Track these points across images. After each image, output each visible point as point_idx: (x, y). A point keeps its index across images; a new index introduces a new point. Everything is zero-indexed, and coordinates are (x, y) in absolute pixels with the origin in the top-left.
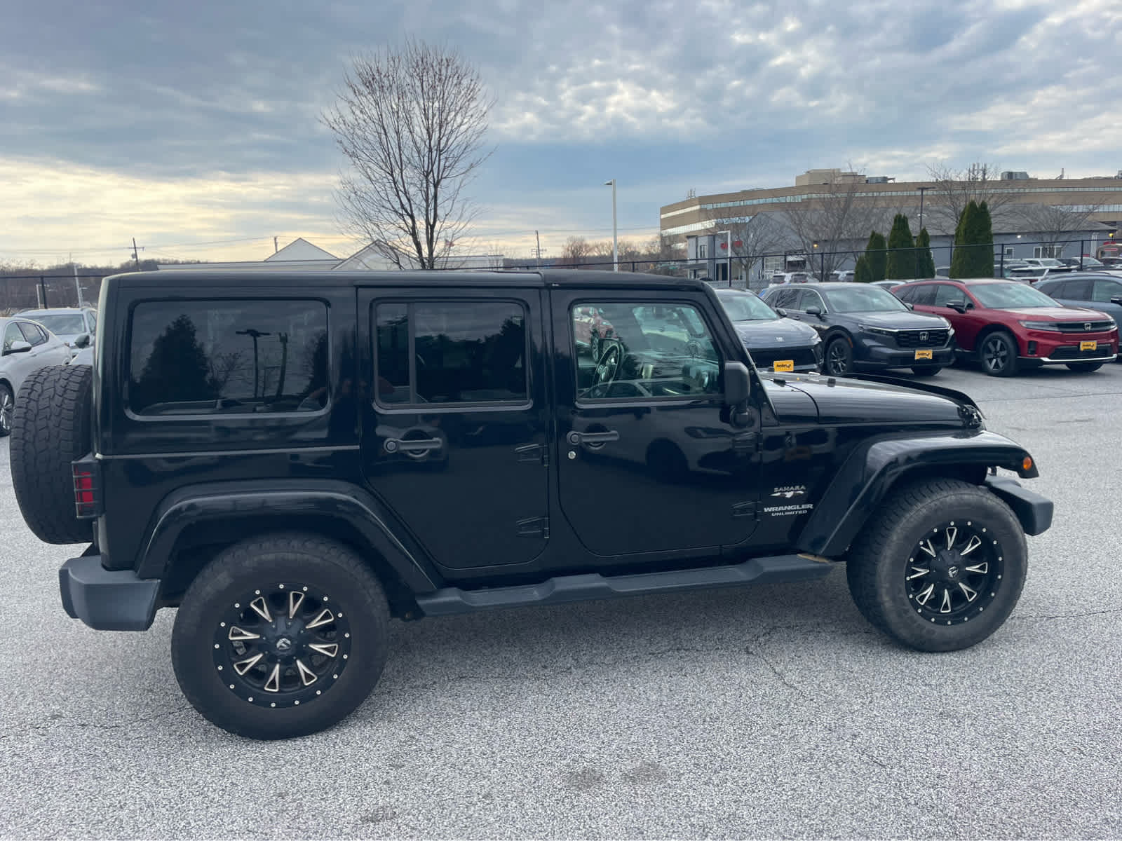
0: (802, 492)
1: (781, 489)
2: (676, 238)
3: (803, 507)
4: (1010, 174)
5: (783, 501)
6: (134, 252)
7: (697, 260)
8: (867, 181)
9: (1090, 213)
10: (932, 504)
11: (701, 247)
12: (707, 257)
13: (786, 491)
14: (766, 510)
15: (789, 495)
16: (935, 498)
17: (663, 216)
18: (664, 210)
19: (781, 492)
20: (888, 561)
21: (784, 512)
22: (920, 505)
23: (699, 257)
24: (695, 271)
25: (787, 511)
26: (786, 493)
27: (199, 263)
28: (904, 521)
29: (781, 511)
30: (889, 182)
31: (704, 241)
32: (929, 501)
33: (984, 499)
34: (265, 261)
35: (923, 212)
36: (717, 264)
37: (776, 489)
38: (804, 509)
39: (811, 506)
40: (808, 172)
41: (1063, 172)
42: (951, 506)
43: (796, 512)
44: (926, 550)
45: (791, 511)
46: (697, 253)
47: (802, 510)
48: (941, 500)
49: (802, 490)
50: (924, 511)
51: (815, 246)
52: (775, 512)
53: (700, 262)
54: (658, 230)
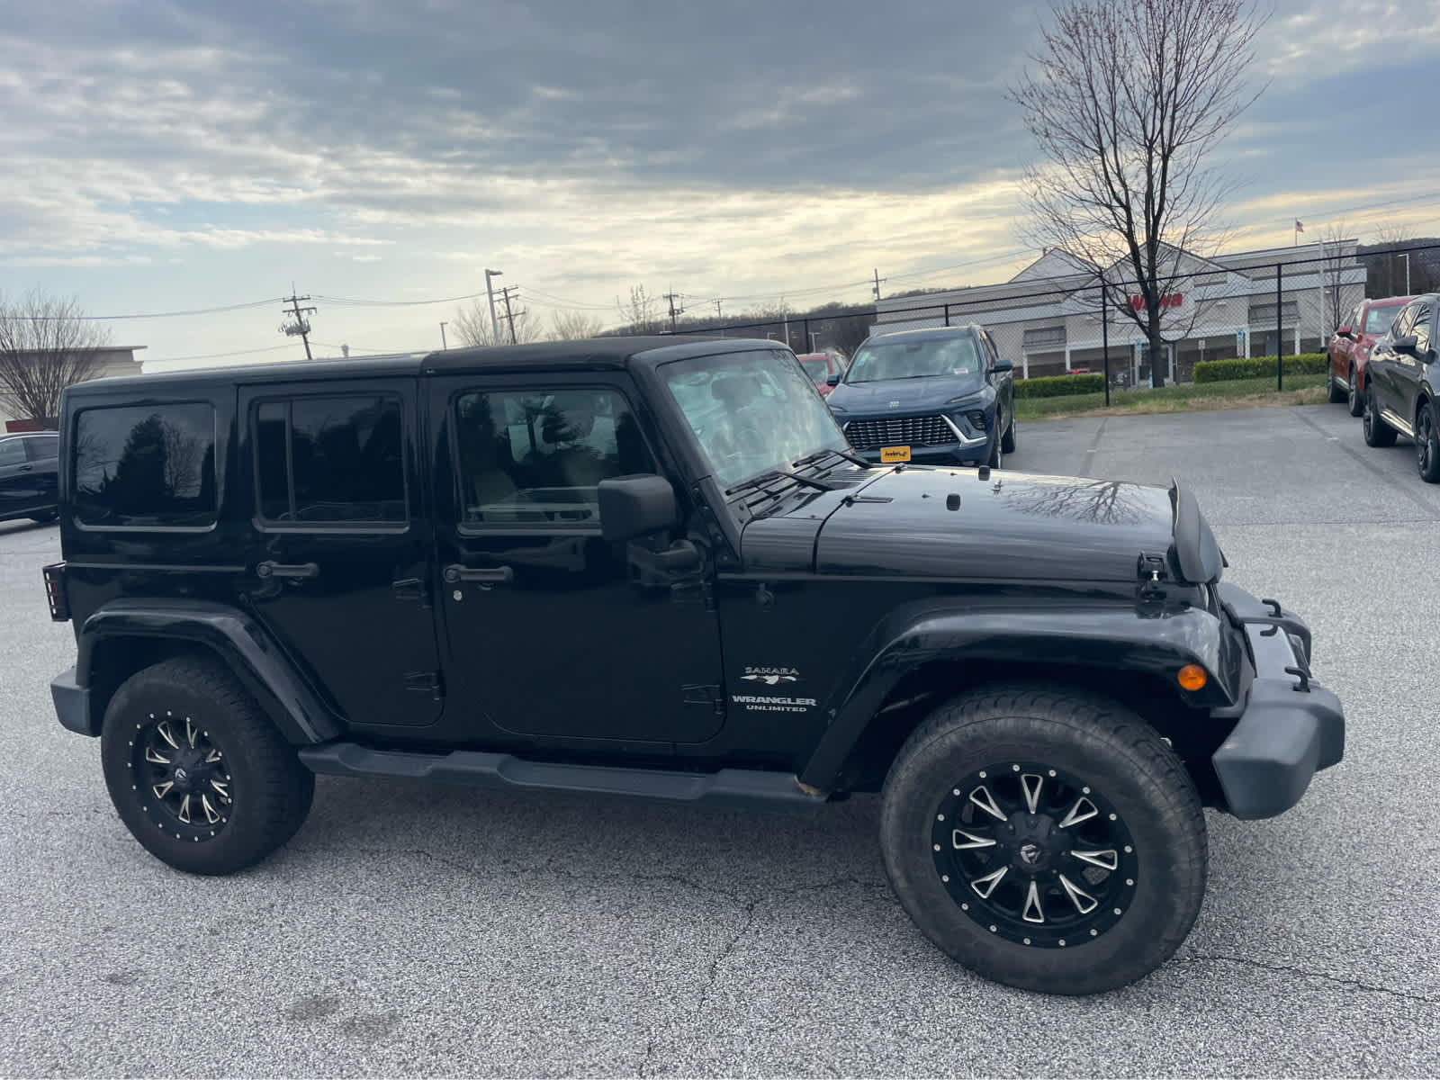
0: (794, 679)
1: (756, 670)
3: (799, 701)
5: (760, 688)
6: (875, 286)
10: (970, 728)
13: (766, 674)
14: (736, 699)
15: (772, 680)
16: (976, 718)
19: (756, 674)
20: (893, 811)
21: (767, 705)
22: (949, 727)
25: (771, 704)
26: (766, 677)
27: (944, 291)
28: (920, 748)
29: (761, 704)
32: (966, 723)
33: (1077, 734)
34: (1010, 283)
37: (749, 670)
38: (803, 706)
39: (813, 702)
42: (1002, 736)
43: (788, 709)
44: (984, 806)
45: (777, 705)
47: (799, 706)
48: (987, 723)
49: (793, 675)
50: (953, 737)
52: (751, 704)
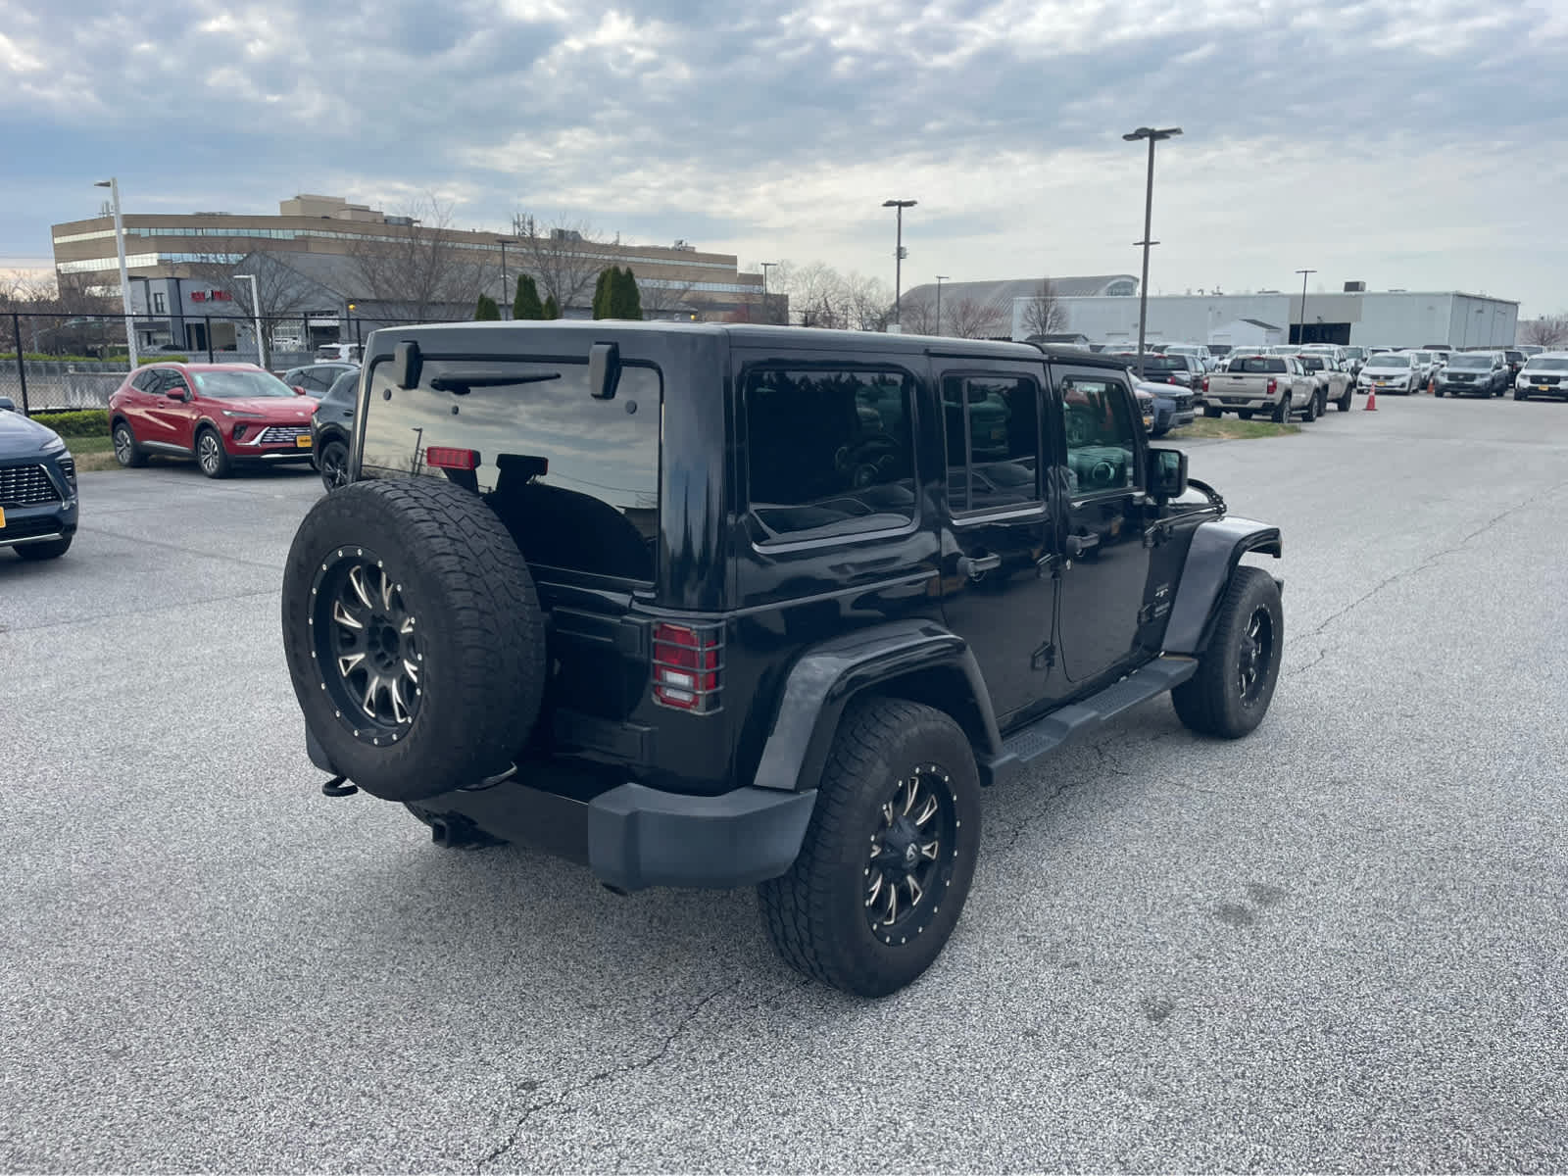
0: (1167, 590)
2: (90, 278)
4: (561, 233)
7: (150, 316)
8: (386, 220)
9: (685, 291)
11: (155, 295)
12: (169, 313)
15: (1162, 594)
17: (58, 241)
18: (59, 230)
19: (1159, 590)
23: (154, 312)
24: (149, 334)
30: (415, 225)
31: (160, 287)
35: (507, 272)
36: (188, 326)
37: (1157, 588)
40: (298, 197)
41: (618, 236)
46: (149, 305)
51: (351, 307)
53: (156, 320)
54: (53, 262)
